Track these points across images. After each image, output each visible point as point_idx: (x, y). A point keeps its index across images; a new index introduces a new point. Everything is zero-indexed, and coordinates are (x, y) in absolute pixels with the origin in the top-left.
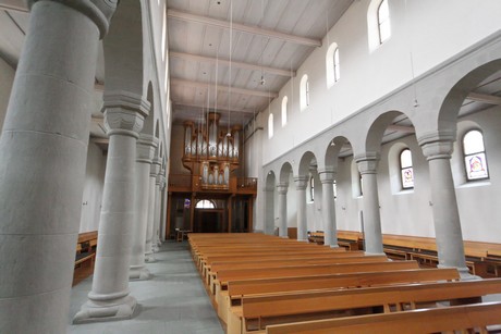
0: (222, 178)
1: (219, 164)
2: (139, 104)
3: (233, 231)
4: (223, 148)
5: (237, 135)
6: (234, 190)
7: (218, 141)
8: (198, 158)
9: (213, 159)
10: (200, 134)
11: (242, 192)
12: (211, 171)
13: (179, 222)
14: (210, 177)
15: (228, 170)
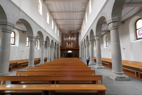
0: (71, 46)
1: (70, 43)
2: (7, 23)
3: (75, 57)
4: (72, 39)
5: (75, 35)
6: (74, 48)
7: (71, 37)
8: (66, 41)
9: (70, 41)
10: (67, 36)
11: (76, 48)
12: (68, 44)
13: (63, 55)
14: (68, 46)
15: (72, 44)
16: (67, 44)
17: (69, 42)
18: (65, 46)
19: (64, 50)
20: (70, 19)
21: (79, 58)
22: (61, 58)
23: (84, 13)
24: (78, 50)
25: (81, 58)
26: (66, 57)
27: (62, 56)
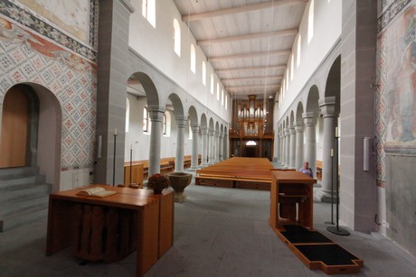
0: (255, 131)
1: (253, 123)
4: (258, 113)
5: (265, 105)
6: (261, 137)
7: (255, 110)
8: (244, 120)
9: (252, 120)
10: (245, 107)
11: (266, 137)
12: (249, 127)
13: (236, 151)
14: (248, 130)
15: (256, 126)
16: (246, 126)
17: (251, 122)
18: (241, 132)
19: (239, 139)
20: (254, 77)
21: (271, 160)
22: (231, 157)
23: (284, 67)
24: (271, 141)
25: (276, 159)
26: (243, 156)
27: (232, 152)
